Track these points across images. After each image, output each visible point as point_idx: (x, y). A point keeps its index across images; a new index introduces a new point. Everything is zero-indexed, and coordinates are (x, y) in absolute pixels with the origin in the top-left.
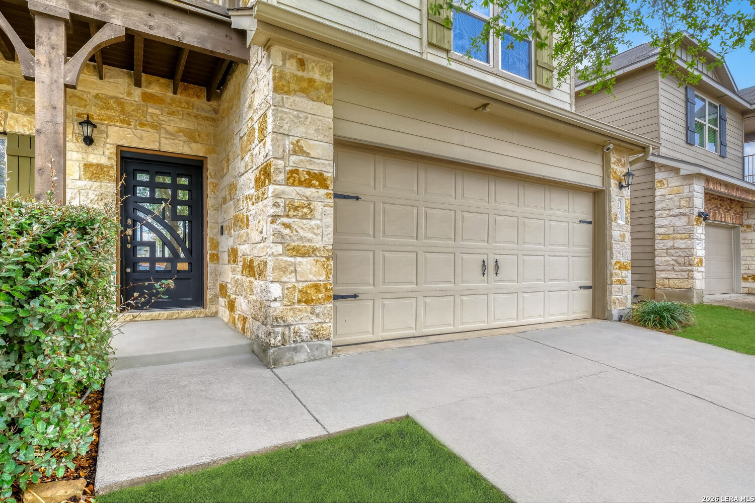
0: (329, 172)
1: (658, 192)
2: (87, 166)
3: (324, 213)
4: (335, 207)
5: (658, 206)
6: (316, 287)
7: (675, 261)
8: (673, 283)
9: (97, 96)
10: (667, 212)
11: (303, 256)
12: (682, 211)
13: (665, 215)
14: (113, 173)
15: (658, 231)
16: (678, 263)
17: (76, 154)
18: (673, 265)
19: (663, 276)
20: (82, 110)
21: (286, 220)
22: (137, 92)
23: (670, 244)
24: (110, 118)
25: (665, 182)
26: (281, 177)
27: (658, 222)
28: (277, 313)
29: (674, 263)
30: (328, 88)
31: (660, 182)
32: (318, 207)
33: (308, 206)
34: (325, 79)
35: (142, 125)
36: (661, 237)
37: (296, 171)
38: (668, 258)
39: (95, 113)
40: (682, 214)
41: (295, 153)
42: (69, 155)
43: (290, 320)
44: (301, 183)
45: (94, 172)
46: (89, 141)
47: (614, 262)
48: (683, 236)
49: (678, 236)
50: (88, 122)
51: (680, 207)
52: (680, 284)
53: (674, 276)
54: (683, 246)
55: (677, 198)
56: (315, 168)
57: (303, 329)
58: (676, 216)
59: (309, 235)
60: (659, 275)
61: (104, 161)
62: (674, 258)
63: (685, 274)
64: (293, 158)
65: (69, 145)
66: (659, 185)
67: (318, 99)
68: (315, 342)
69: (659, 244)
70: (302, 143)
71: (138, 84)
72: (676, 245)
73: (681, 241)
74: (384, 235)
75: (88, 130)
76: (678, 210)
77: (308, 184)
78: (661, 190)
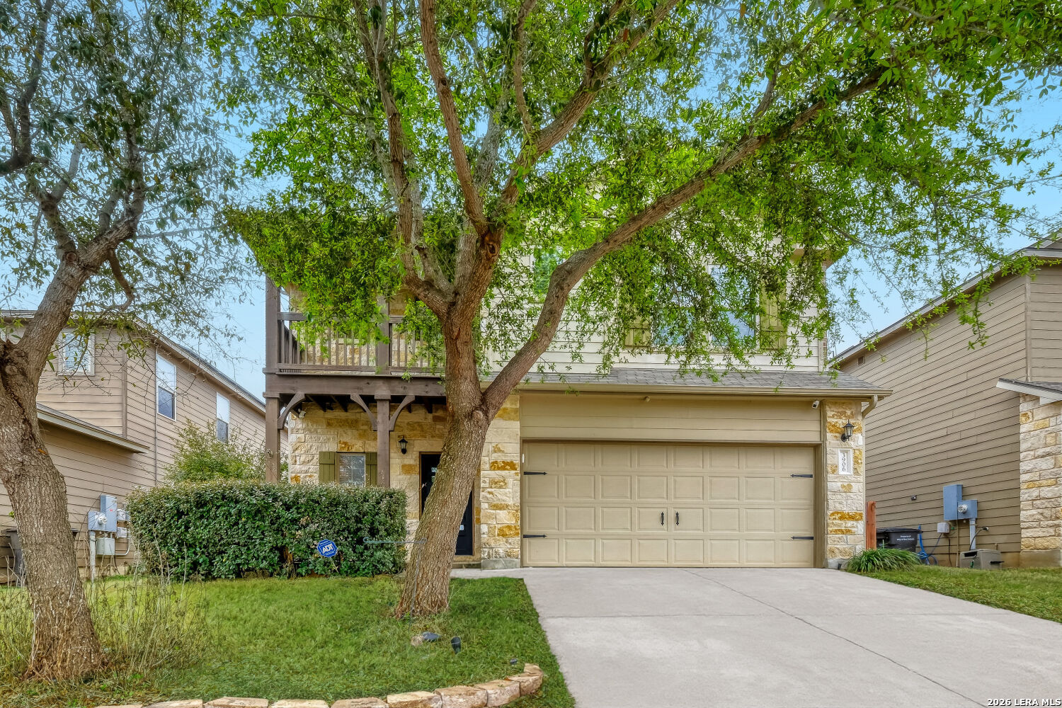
0: (517, 461)
1: (1023, 429)
2: (404, 466)
3: (514, 485)
4: (521, 481)
5: (1023, 446)
6: (509, 527)
7: (1042, 514)
8: (1040, 543)
9: (408, 424)
10: (1032, 453)
11: (500, 509)
12: (1048, 449)
13: (1030, 457)
14: (417, 469)
15: (1024, 477)
16: (1045, 517)
17: (397, 461)
18: (1039, 520)
19: (1028, 535)
20: (401, 434)
21: (490, 490)
22: (430, 416)
23: (1035, 493)
24: (415, 435)
25: (1030, 414)
26: (487, 466)
27: (1024, 466)
28: (485, 541)
29: (1040, 517)
30: (516, 411)
31: (1025, 414)
32: (510, 481)
33: (504, 481)
34: (514, 406)
35: (433, 437)
36: (1025, 487)
37: (496, 462)
38: (1034, 512)
39: (407, 433)
40: (1048, 454)
41: (495, 452)
42: (392, 461)
43: (493, 545)
44: (499, 469)
45: (406, 469)
46: (404, 451)
47: (829, 513)
48: (1050, 481)
49: (1044, 482)
50: (403, 441)
51: (1046, 445)
52: (1046, 544)
53: (1041, 534)
54: (1050, 495)
55: (1042, 435)
56: (508, 459)
57: (501, 551)
58: (1043, 457)
59: (504, 498)
60: (1025, 533)
61: (412, 462)
62: (1040, 511)
63: (1052, 531)
64: (495, 455)
65: (392, 455)
66: (1023, 419)
67: (510, 419)
68: (508, 558)
69: (1024, 495)
70: (500, 446)
71: (430, 412)
72: (1042, 495)
73: (1048, 489)
74: (566, 497)
75: (403, 445)
76: (1043, 450)
77: (503, 468)
78: (1026, 426)
